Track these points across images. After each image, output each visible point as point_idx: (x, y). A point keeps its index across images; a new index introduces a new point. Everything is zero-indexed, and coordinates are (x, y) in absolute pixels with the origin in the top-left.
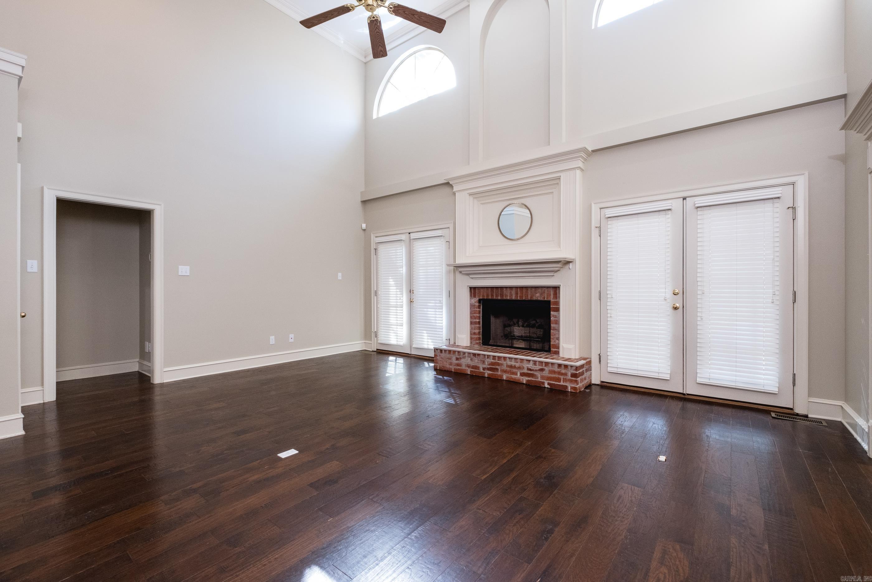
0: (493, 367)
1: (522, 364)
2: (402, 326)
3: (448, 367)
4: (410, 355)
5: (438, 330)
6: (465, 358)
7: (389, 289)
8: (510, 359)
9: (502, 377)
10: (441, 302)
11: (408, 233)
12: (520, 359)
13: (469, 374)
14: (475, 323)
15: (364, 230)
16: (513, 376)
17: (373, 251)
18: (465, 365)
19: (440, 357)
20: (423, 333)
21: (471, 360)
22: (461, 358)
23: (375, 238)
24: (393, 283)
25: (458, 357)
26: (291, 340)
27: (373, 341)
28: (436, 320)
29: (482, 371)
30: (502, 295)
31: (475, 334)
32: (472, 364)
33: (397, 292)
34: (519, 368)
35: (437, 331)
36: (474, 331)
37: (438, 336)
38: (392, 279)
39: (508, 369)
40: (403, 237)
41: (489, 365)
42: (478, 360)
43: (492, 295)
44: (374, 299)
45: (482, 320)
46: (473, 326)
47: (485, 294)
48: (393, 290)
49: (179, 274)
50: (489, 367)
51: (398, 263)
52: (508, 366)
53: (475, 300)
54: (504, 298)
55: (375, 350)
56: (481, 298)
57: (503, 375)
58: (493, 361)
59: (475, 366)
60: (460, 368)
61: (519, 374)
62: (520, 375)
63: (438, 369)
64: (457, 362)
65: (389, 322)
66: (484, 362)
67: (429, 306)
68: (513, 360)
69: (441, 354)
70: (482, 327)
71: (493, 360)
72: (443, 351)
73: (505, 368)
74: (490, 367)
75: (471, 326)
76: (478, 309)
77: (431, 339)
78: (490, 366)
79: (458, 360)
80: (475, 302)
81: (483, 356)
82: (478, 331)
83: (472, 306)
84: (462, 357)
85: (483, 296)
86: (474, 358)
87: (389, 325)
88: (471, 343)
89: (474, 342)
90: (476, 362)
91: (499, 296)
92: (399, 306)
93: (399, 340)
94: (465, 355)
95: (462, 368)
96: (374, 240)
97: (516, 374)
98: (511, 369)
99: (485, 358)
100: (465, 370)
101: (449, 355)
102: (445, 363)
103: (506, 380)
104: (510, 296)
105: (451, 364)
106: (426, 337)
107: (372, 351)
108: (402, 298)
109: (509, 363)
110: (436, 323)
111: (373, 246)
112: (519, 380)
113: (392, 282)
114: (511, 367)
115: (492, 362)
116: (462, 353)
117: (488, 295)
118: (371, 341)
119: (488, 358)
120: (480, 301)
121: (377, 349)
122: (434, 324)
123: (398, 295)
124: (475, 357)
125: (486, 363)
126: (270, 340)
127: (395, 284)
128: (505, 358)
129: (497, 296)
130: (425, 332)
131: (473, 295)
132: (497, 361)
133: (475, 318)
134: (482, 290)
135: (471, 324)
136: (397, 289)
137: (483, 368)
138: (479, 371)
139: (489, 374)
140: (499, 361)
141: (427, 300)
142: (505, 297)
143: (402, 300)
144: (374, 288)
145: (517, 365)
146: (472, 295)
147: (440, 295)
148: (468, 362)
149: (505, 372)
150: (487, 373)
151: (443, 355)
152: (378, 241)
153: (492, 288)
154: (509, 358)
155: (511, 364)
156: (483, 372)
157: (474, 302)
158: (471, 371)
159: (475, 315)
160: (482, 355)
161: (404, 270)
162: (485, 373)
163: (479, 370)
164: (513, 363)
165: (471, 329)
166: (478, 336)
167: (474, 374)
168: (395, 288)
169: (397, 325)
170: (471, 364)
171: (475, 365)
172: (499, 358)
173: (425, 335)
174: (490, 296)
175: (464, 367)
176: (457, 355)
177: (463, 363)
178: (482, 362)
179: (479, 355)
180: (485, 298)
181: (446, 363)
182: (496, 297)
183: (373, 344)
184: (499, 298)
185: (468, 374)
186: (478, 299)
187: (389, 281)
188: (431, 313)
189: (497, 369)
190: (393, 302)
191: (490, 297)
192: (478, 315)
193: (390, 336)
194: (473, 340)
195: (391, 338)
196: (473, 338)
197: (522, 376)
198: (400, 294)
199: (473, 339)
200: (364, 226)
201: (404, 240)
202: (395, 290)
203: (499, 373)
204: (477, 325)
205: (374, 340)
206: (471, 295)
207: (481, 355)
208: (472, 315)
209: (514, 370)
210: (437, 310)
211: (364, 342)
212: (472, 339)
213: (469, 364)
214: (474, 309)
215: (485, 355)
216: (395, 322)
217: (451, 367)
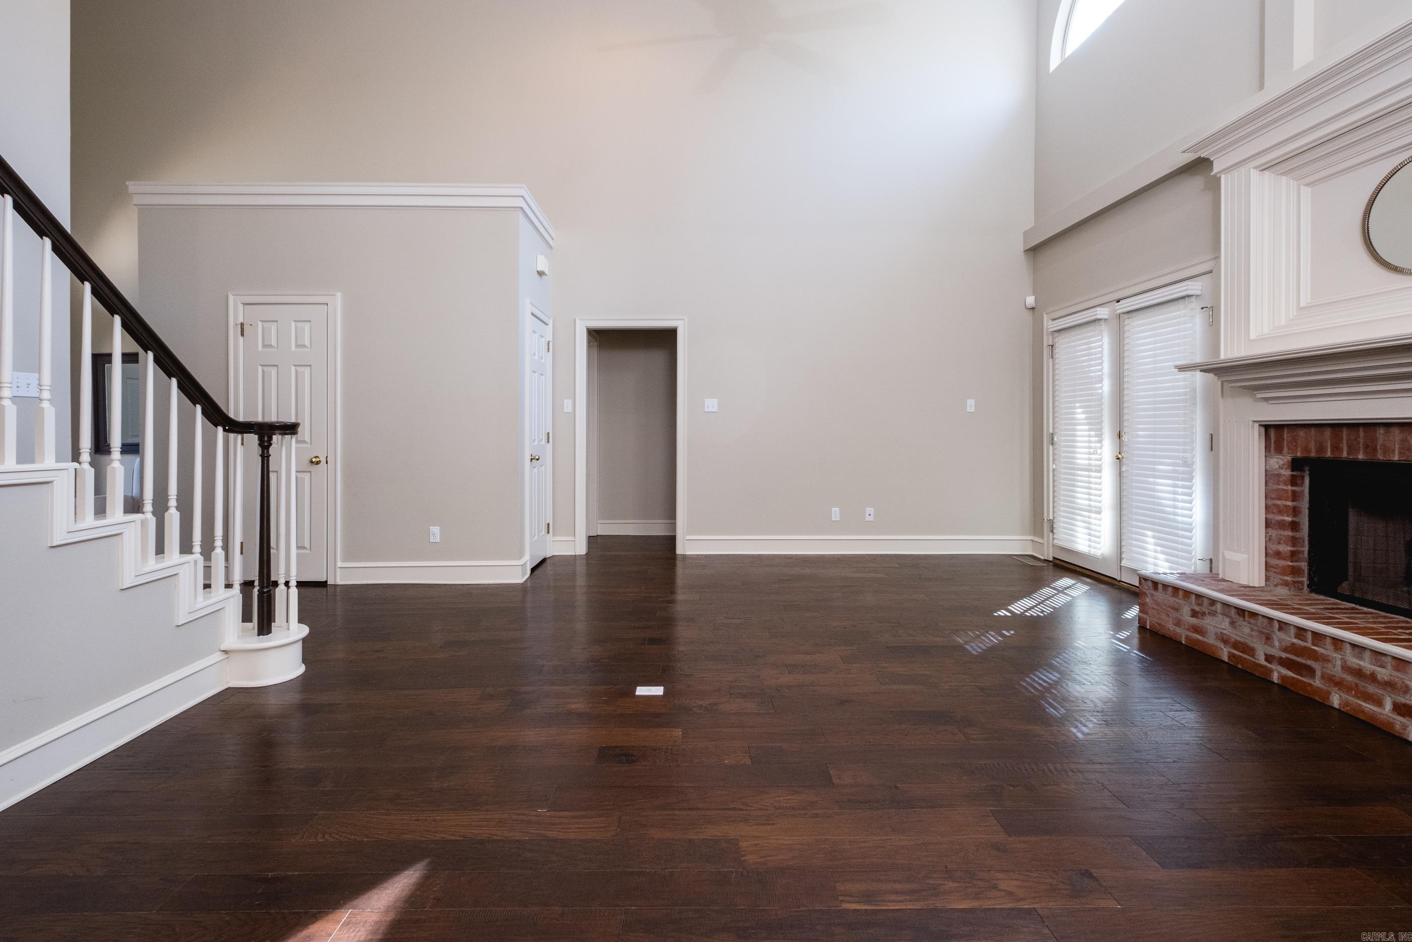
0: (1299, 659)
1: (1399, 674)
2: (1099, 513)
3: (1171, 629)
4: (1117, 583)
5: (1180, 532)
6: (1214, 615)
7: (1074, 430)
8: (1357, 650)
9: (1328, 698)
10: (1188, 464)
11: (1113, 301)
12: (1394, 658)
13: (1226, 660)
14: (1281, 525)
15: (1033, 309)
16: (1368, 707)
17: (1046, 351)
18: (1216, 634)
19: (1152, 599)
20: (1147, 536)
21: (1232, 623)
22: (1204, 614)
23: (1051, 322)
24: (1083, 416)
25: (1197, 608)
26: (868, 518)
27: (1045, 538)
28: (1175, 507)
29: (1263, 662)
30: (1370, 447)
31: (1278, 554)
32: (1234, 635)
33: (1090, 436)
34: (1389, 685)
35: (1178, 536)
36: (1274, 547)
37: (1180, 546)
38: (1081, 407)
39: (1349, 678)
40: (1102, 313)
41: (1285, 650)
42: (1252, 630)
43: (1336, 448)
44: (1048, 450)
45: (1307, 519)
46: (1273, 533)
47: (1312, 446)
48: (1082, 432)
49: (706, 411)
50: (1284, 655)
51: (1092, 372)
52: (1346, 668)
53: (1280, 462)
54: (1380, 456)
55: (1051, 559)
56: (1299, 454)
57: (1329, 693)
58: (1295, 641)
59: (1243, 644)
60: (1200, 638)
61: (1388, 706)
62: (1393, 709)
63: (1148, 628)
64: (1194, 621)
65: (1074, 502)
66: (1268, 638)
67: (1159, 471)
68: (1367, 655)
69: (1154, 593)
70: (1309, 540)
71: (1295, 637)
72: (1160, 587)
73: (1337, 670)
74: (1287, 658)
75: (1266, 533)
76: (1289, 488)
77: (1163, 553)
78: (1288, 655)
79: (1197, 617)
80: (1281, 468)
81: (1265, 620)
82: (1289, 548)
83: (1270, 477)
84: (1207, 613)
85: (1306, 449)
86: (1240, 621)
87: (1074, 508)
88: (1267, 579)
89: (1277, 579)
90: (1244, 632)
91: (1361, 451)
92: (1094, 468)
93: (1093, 544)
94: (1213, 608)
95: (1206, 640)
96: (1050, 325)
97: (1379, 703)
98: (1358, 682)
99: (1271, 626)
100: (1216, 647)
101: (1174, 599)
102: (1163, 616)
103: (1339, 710)
104: (1400, 453)
105: (1178, 623)
106: (1151, 547)
107: (1045, 560)
108: (1099, 451)
109: (1353, 661)
110: (1176, 514)
111: (1047, 340)
112: (1391, 724)
113: (1080, 416)
114: (1358, 673)
115: (1293, 644)
116: (1206, 602)
117: (1321, 448)
118: (1043, 538)
119: (1280, 629)
120: (1296, 464)
121: (1054, 558)
122: (1171, 516)
123: (1092, 444)
124: (1241, 619)
125: (1277, 643)
126: (833, 514)
127: (1086, 419)
128: (1337, 643)
129: (1351, 449)
130: (1150, 533)
131: (1272, 445)
132: (1309, 644)
133: (1280, 512)
134: (1302, 433)
135: (1267, 527)
136: (1090, 430)
137: (1266, 654)
138: (1253, 659)
139: (1283, 678)
140: (1314, 645)
141: (1154, 456)
142: (1385, 454)
143: (1100, 455)
144: (1048, 428)
145: (1384, 674)
146: (1270, 446)
147: (1184, 444)
148: (1223, 627)
149: (1339, 684)
150: (1278, 673)
151: (1160, 595)
152: (1053, 327)
153: (1337, 427)
154: (1354, 646)
155: (1359, 665)
156: (1265, 667)
157: (1277, 466)
158: (1231, 656)
159: (1279, 502)
160: (1264, 616)
161: (1106, 387)
162: (1271, 671)
163: (1253, 656)
164: (1367, 664)
165: (1268, 539)
166: (1290, 564)
167: (1240, 666)
168: (1087, 427)
169: (1090, 511)
170: (1232, 635)
171: (1242, 640)
172: (1318, 636)
173: (1150, 540)
174: (1329, 450)
175: (1211, 640)
176: (1193, 602)
177: (1208, 627)
178: (1264, 638)
179: (1253, 615)
180: (1313, 454)
181: (1167, 619)
182: (1348, 454)
183: (1046, 544)
184: (1361, 456)
185: (1223, 662)
186: (1289, 458)
187: (1075, 413)
188: (1164, 488)
189: (1311, 671)
190: (1082, 459)
191: (1329, 454)
192: (1289, 503)
193: (1076, 534)
194: (1275, 572)
195: (1077, 538)
196: (1273, 567)
197: (1400, 714)
198: (1096, 442)
199: (1274, 570)
200: (1030, 300)
201: (1106, 320)
202: (1087, 433)
203: (1317, 683)
204: (1284, 530)
205: (1048, 536)
206: (1267, 448)
207: (1260, 617)
208: (1270, 502)
209: (1371, 689)
210: (1180, 483)
211: (1030, 539)
212: (1269, 568)
213: (1225, 635)
214: (1276, 487)
215: (1271, 619)
216: (1087, 502)
217: (1178, 630)
